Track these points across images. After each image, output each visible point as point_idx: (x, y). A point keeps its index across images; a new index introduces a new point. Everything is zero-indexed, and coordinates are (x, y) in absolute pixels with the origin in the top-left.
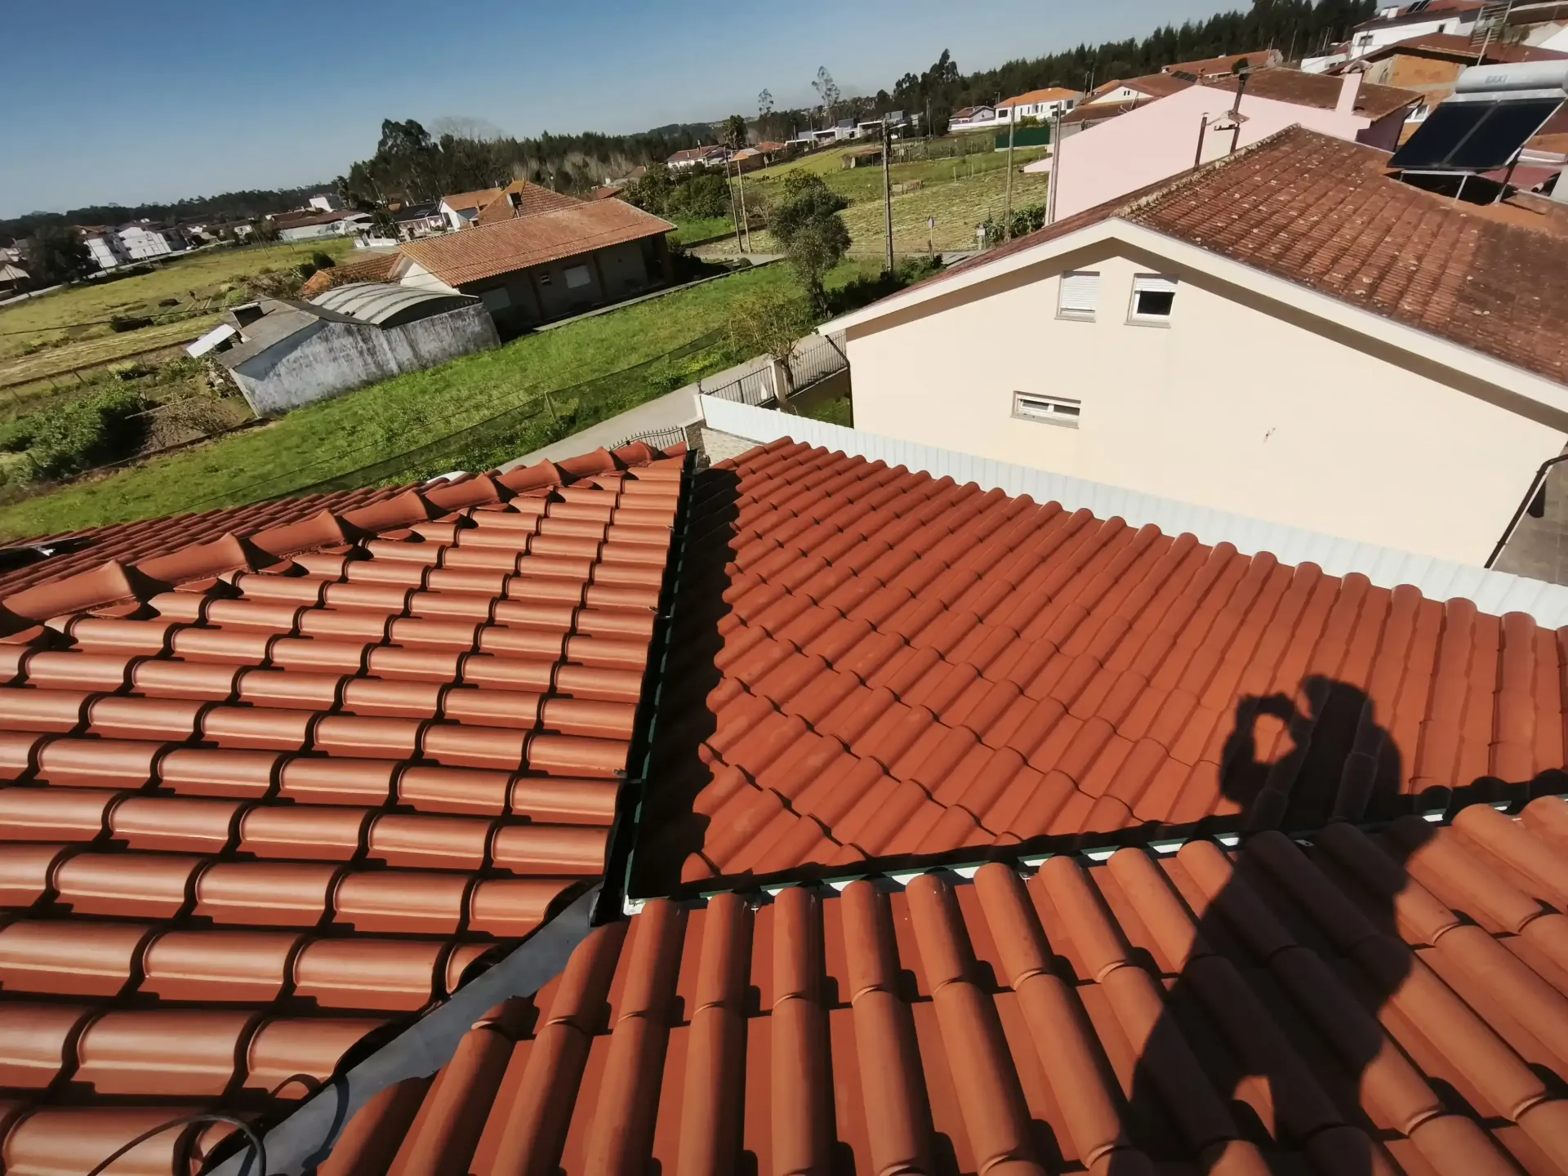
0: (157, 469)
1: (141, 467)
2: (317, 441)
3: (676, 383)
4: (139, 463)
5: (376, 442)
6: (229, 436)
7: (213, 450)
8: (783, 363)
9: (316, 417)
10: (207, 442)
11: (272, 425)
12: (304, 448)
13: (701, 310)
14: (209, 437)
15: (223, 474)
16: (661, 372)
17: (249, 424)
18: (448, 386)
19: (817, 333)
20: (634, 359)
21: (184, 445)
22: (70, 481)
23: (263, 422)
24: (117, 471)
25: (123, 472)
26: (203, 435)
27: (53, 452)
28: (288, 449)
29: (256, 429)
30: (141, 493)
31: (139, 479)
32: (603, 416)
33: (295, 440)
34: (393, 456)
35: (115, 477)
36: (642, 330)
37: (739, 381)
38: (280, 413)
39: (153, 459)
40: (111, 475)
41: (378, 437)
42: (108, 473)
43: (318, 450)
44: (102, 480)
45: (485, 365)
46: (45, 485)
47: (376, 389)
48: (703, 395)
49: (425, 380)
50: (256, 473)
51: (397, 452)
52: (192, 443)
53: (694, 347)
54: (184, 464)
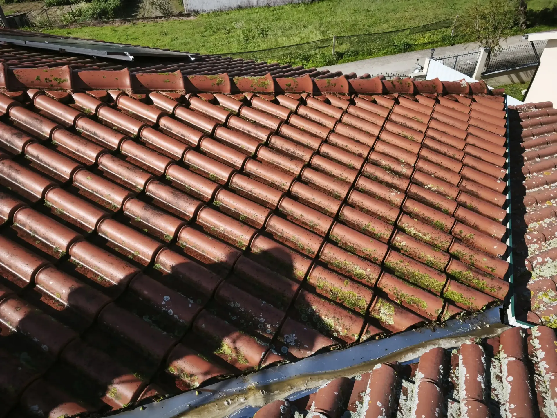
0: (141, 26)
1: (135, 24)
2: (212, 33)
3: (408, 48)
4: (135, 22)
5: (239, 40)
6: (173, 18)
7: (166, 24)
8: (489, 52)
9: (213, 20)
10: (163, 19)
11: (192, 18)
12: (205, 34)
13: (435, 6)
14: (164, 17)
15: (169, 37)
16: (401, 39)
17: (181, 14)
18: (280, 19)
19: (527, 38)
20: (385, 27)
21: (153, 18)
22: (107, 23)
23: (188, 15)
24: (125, 23)
25: (128, 25)
26: (161, 15)
27: (101, 7)
28: (198, 33)
29: (185, 18)
30: (134, 37)
31: (133, 29)
32: (360, 57)
33: (202, 29)
34: (247, 50)
35: (124, 26)
36: (394, 10)
37: (457, 57)
38: (196, 13)
39: (140, 21)
40: (123, 24)
41: (241, 38)
42: (122, 23)
43: (212, 37)
44: (119, 26)
45: (300, 12)
46: (97, 21)
47: (243, 12)
48: (432, 60)
49: (269, 13)
50: (182, 42)
51: (249, 49)
52: (157, 18)
53: (425, 28)
54: (153, 28)
